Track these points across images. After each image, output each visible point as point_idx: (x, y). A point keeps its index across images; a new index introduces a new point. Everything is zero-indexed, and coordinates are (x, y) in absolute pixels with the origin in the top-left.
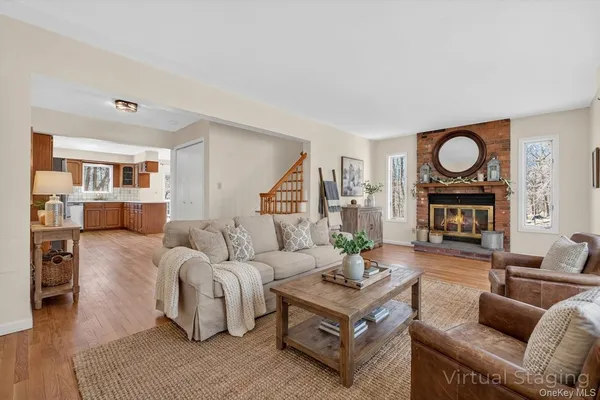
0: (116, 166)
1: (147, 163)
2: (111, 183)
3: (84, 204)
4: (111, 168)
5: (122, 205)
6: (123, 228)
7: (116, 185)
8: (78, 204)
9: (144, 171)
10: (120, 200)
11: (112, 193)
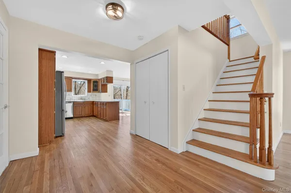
0: (89, 81)
1: (107, 77)
2: (86, 90)
3: (74, 102)
4: (86, 81)
5: (93, 103)
6: (93, 116)
7: (89, 91)
8: (70, 102)
9: (105, 83)
10: (91, 100)
11: (86, 96)
